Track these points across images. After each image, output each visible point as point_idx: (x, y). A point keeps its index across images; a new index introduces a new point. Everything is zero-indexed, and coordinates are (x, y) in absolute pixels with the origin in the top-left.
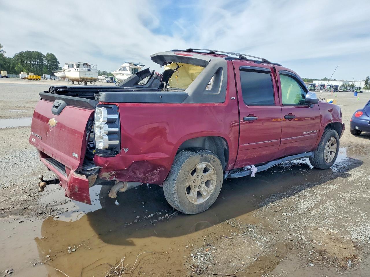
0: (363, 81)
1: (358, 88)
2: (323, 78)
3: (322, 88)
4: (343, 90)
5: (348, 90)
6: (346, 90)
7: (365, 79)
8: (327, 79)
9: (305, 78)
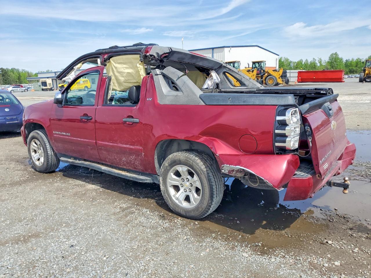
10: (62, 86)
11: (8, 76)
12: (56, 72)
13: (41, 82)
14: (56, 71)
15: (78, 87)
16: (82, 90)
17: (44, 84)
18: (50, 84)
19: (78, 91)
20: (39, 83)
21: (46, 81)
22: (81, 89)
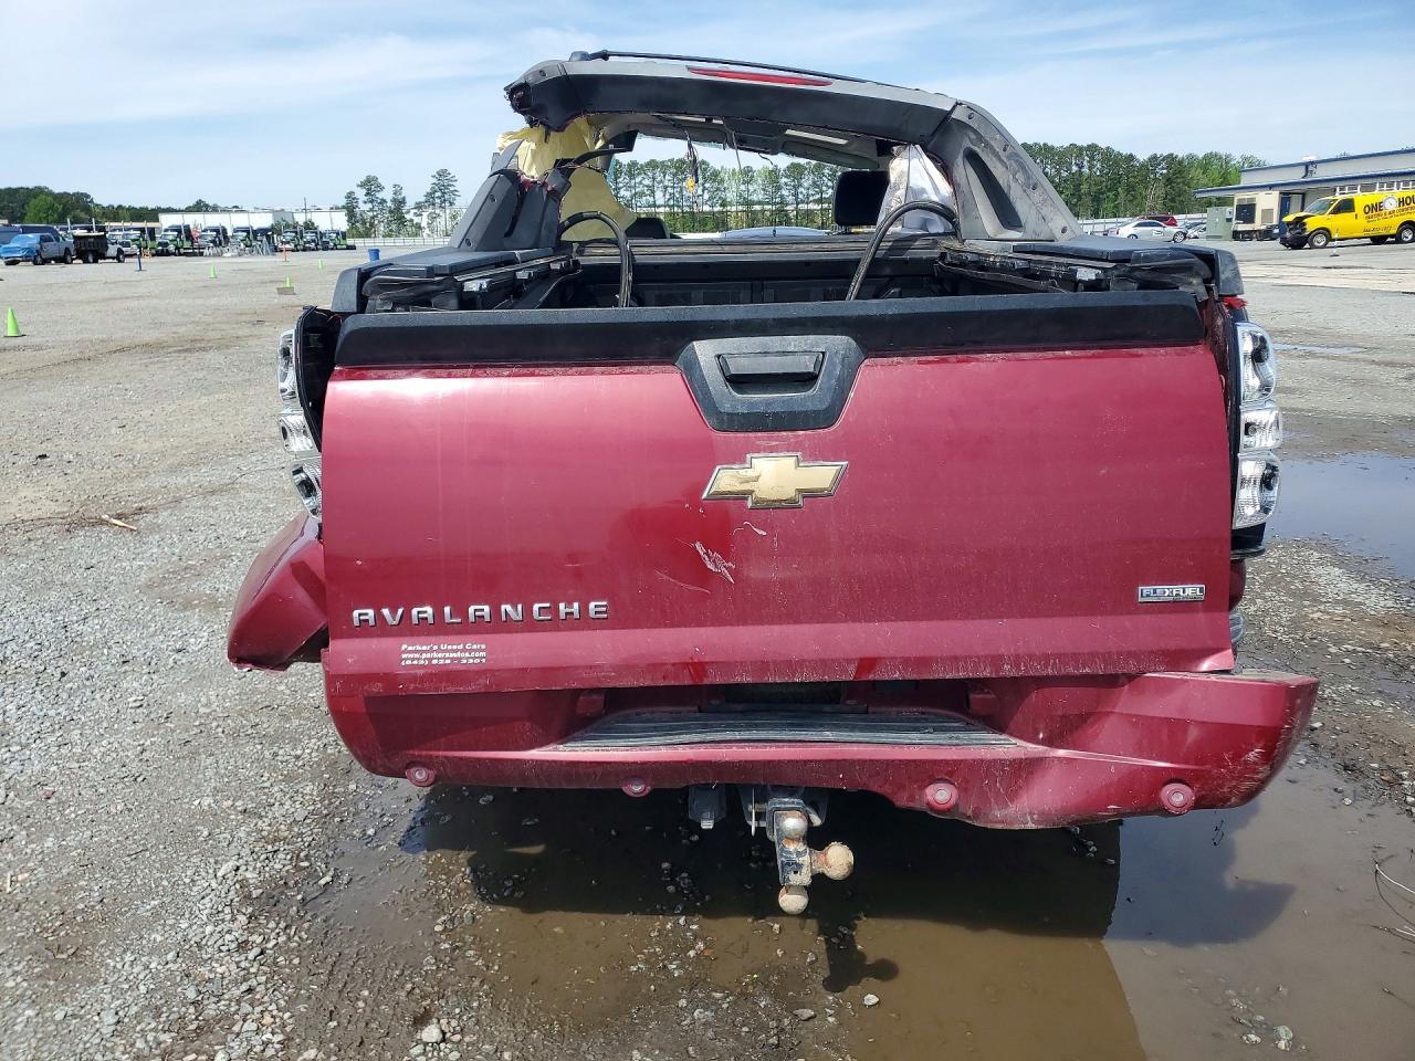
0: (337, 208)
1: (338, 234)
2: (192, 203)
3: (220, 241)
4: (292, 246)
5: (309, 242)
6: (301, 242)
7: (343, 202)
8: (207, 206)
9: (120, 207)
10: (1297, 223)
11: (1183, 182)
12: (1312, 163)
13: (1236, 203)
14: (1313, 158)
15: (1370, 226)
16: (1389, 239)
17: (1246, 212)
18: (1267, 213)
19: (1368, 241)
20: (1229, 209)
21: (1253, 199)
22: (1383, 233)
